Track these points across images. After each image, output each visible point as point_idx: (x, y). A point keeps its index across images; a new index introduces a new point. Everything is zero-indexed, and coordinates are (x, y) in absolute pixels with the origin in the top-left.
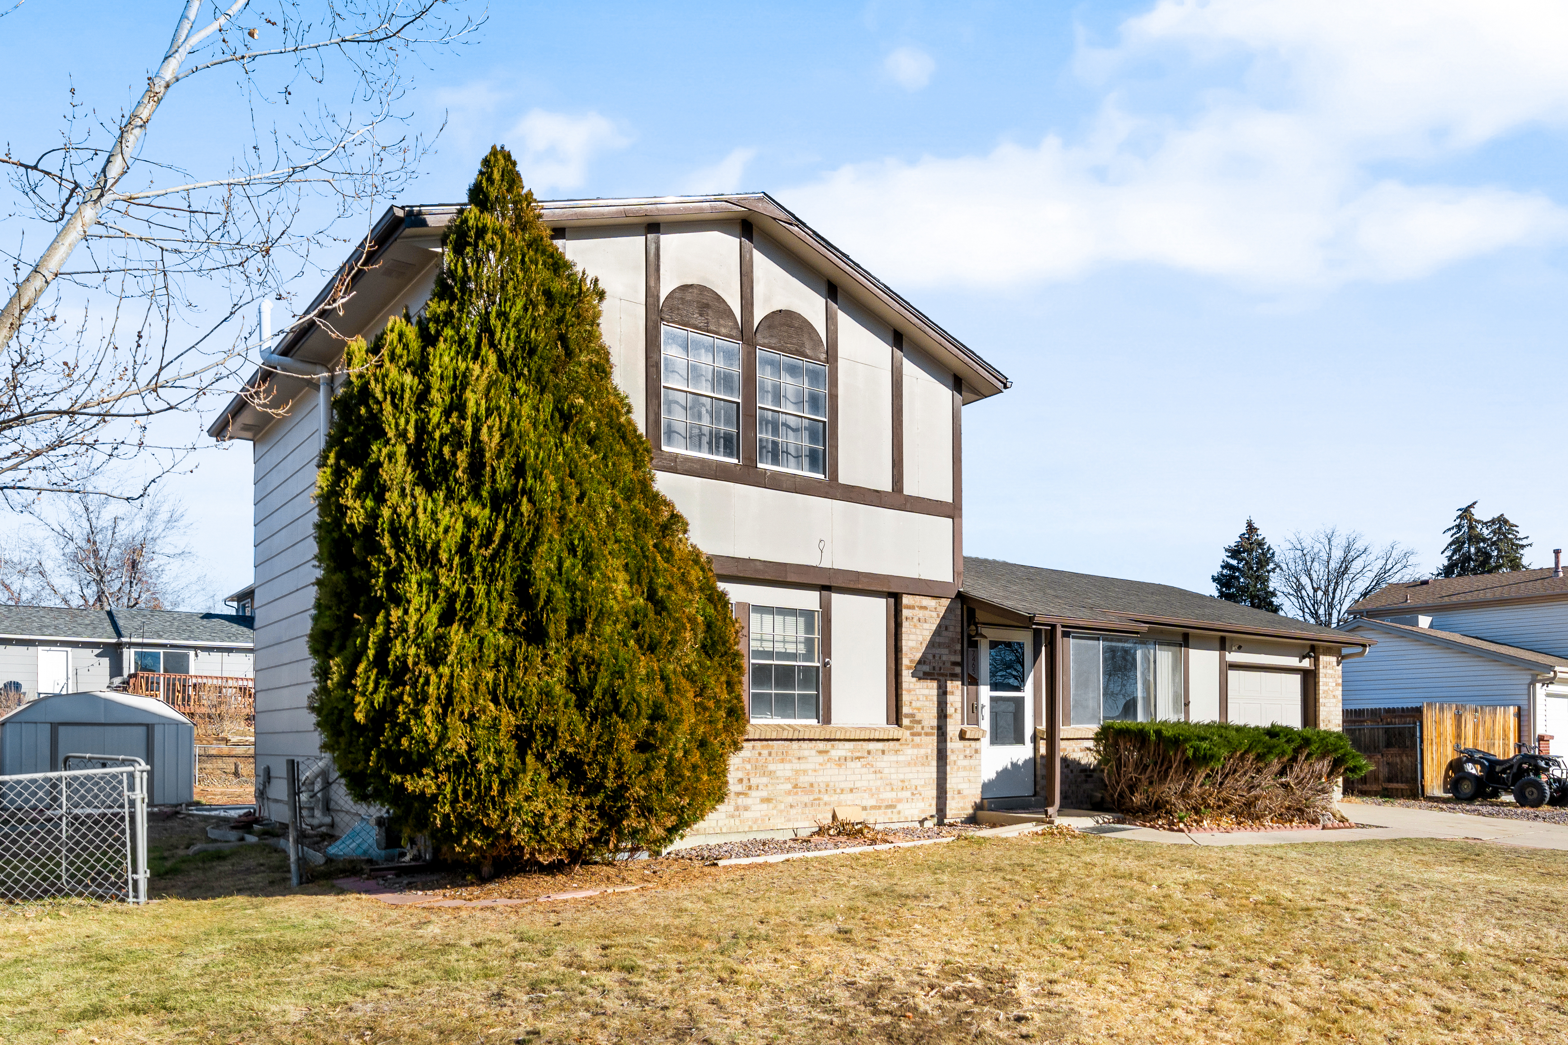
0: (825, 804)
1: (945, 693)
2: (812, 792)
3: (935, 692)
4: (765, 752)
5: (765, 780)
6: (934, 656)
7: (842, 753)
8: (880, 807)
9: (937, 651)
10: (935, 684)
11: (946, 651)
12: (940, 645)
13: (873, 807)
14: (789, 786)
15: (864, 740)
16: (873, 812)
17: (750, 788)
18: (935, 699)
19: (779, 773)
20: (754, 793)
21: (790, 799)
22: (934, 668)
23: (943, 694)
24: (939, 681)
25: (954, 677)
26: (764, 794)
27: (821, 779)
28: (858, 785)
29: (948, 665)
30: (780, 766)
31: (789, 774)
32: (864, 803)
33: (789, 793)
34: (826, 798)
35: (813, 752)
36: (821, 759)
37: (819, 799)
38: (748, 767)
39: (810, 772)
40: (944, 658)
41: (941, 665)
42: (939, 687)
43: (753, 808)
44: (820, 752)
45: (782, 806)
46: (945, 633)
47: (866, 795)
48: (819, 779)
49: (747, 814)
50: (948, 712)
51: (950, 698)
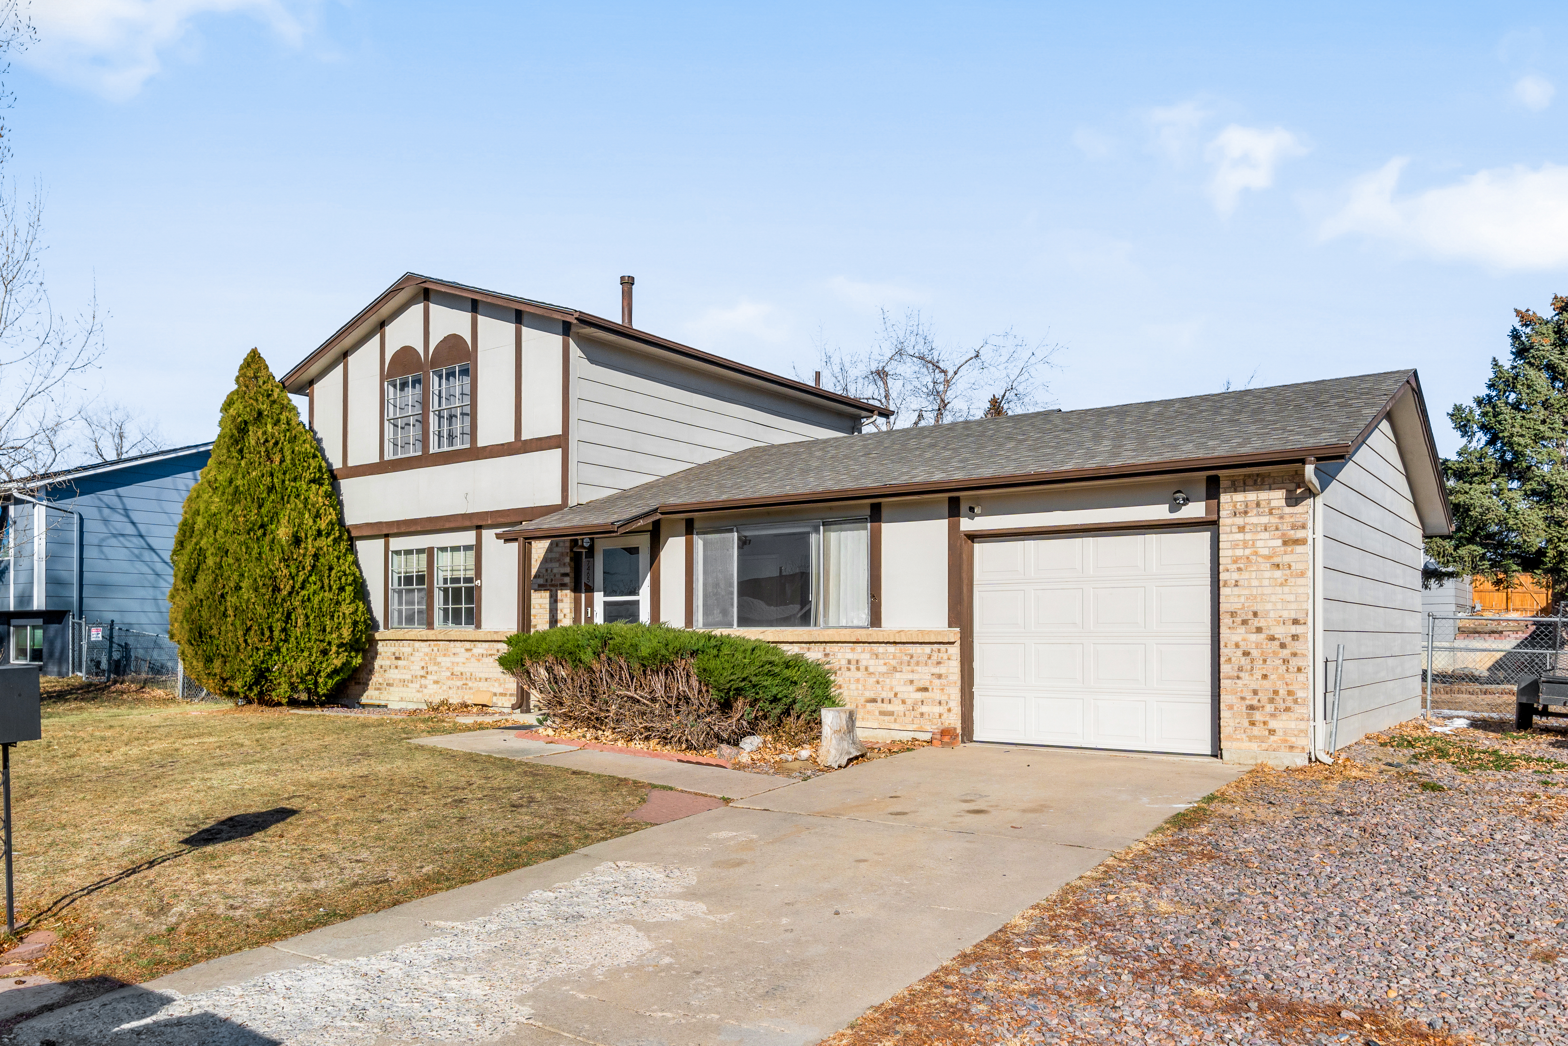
0: (470, 688)
1: (556, 601)
2: (462, 679)
3: (547, 601)
4: (435, 649)
5: (435, 668)
6: (547, 570)
7: (481, 651)
8: (505, 695)
9: (550, 565)
10: (547, 594)
11: (557, 565)
12: (551, 560)
13: (501, 694)
14: (449, 674)
15: (495, 641)
16: (501, 698)
17: (427, 673)
18: (548, 606)
19: (443, 664)
20: (429, 677)
21: (450, 683)
22: (547, 580)
23: (554, 601)
24: (551, 591)
25: (563, 586)
26: (435, 678)
27: (467, 669)
28: (491, 676)
29: (558, 576)
30: (444, 659)
31: (449, 665)
32: (495, 690)
33: (448, 678)
34: (470, 684)
35: (463, 650)
36: (468, 654)
37: (466, 684)
38: (427, 658)
39: (460, 664)
40: (555, 571)
41: (552, 577)
42: (551, 596)
43: (429, 687)
44: (467, 650)
45: (445, 687)
46: (556, 549)
47: (496, 684)
48: (466, 670)
49: (425, 691)
50: (559, 618)
51: (560, 605)
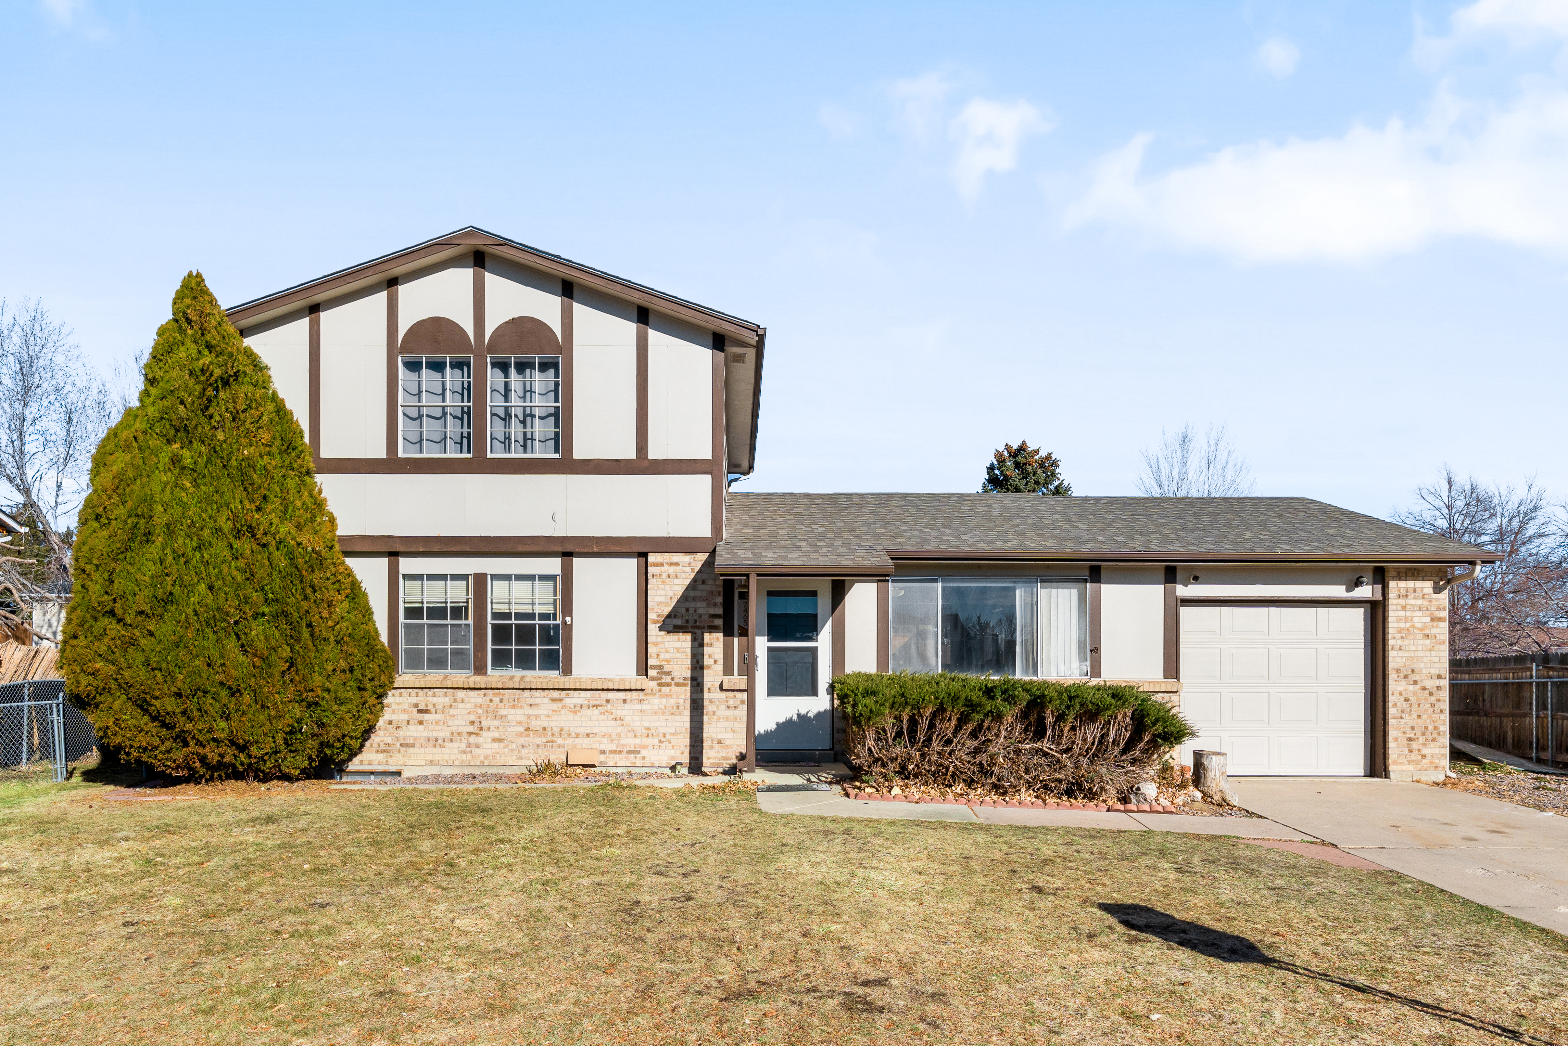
0: (559, 746)
1: (702, 645)
2: (545, 735)
3: (689, 644)
4: (496, 700)
5: (496, 723)
6: (687, 610)
7: (579, 701)
8: (620, 752)
9: (691, 605)
10: (688, 637)
11: (704, 604)
12: (694, 599)
13: (612, 752)
14: (521, 729)
15: (603, 690)
16: (612, 756)
17: (481, 729)
18: (689, 651)
19: (510, 718)
20: (484, 734)
21: (522, 740)
22: (687, 621)
23: (698, 646)
24: (693, 633)
25: (713, 629)
26: (496, 735)
27: (555, 723)
28: (595, 730)
29: (707, 617)
30: (513, 711)
31: (520, 718)
32: (603, 747)
33: (520, 735)
34: (560, 741)
35: (546, 700)
36: (555, 706)
37: (552, 741)
38: (480, 711)
39: (543, 718)
40: (700, 611)
41: (697, 618)
42: (694, 640)
43: (484, 746)
44: (554, 700)
45: (514, 746)
46: (701, 587)
47: (605, 740)
48: (553, 724)
49: (477, 751)
50: (705, 663)
51: (707, 650)
